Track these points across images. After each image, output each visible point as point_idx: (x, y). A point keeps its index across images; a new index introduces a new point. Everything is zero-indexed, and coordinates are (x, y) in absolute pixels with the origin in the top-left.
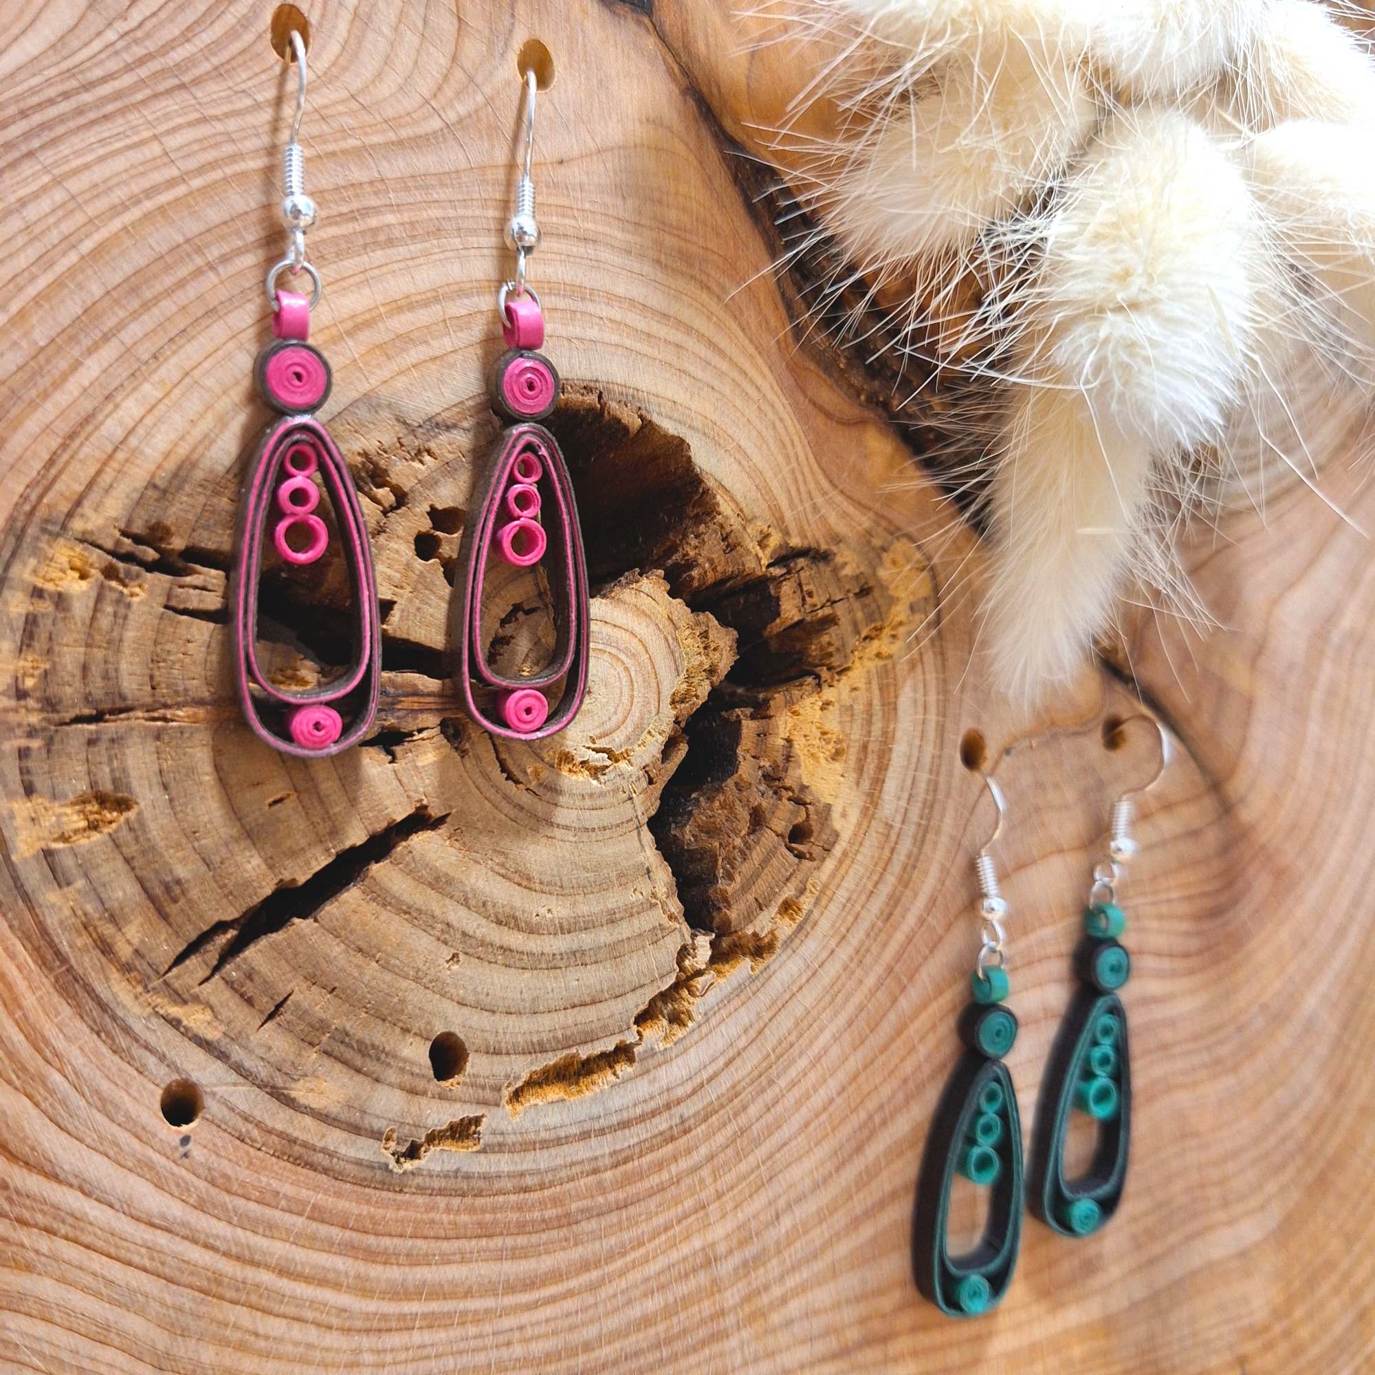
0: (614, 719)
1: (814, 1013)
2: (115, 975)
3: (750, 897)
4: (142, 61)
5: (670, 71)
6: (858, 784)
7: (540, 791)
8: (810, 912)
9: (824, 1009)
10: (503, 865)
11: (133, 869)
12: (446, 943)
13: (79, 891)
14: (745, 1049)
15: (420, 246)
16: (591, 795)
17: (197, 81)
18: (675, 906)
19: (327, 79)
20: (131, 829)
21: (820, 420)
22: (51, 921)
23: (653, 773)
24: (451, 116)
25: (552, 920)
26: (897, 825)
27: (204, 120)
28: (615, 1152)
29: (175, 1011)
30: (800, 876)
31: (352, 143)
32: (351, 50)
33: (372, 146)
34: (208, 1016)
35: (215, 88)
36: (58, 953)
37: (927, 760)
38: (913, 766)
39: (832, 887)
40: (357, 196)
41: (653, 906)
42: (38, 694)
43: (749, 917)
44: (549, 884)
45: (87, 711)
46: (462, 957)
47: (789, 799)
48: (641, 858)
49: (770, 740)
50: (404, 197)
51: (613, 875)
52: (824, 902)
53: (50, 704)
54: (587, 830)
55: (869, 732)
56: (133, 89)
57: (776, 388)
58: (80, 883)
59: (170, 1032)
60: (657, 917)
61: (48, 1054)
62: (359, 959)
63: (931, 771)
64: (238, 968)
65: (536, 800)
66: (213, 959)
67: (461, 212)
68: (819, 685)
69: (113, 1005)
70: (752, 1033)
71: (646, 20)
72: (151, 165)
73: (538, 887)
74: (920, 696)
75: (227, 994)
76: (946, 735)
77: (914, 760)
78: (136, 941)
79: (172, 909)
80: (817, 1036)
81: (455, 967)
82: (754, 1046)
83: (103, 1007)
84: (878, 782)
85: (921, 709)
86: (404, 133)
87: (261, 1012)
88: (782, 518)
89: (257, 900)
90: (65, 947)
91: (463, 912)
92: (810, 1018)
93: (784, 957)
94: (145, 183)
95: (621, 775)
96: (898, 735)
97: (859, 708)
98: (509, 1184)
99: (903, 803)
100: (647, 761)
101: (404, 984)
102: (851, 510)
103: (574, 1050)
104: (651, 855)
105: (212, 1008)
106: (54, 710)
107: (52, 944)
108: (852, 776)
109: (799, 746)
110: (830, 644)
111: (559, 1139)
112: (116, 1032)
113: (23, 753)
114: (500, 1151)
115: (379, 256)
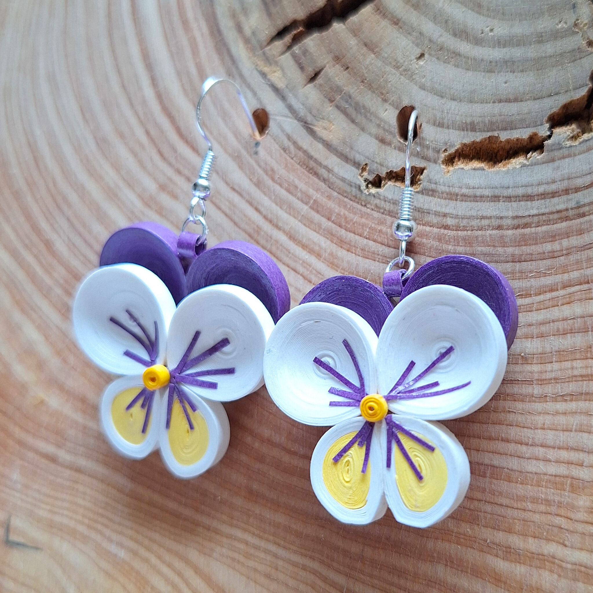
2: (241, 44)
12: (418, 46)
22: (219, 13)
25: (493, 36)
28: (517, 217)
29: (265, 69)
34: (280, 75)
36: (219, 30)
46: (426, 57)
59: (261, 81)
60: (577, 42)
62: (364, 51)
64: (300, 49)
66: (288, 42)
69: (238, 61)
73: (486, 13)
75: (291, 63)
78: (254, 27)
79: (274, 11)
81: (421, 63)
83: (234, 61)
87: (307, 76)
89: (315, 10)
90: (222, 27)
91: (431, 26)
98: (435, 220)
101: (388, 70)
103: (496, 134)
105: (283, 70)
107: (217, 25)
111: (475, 196)
112: (237, 76)
114: (432, 195)
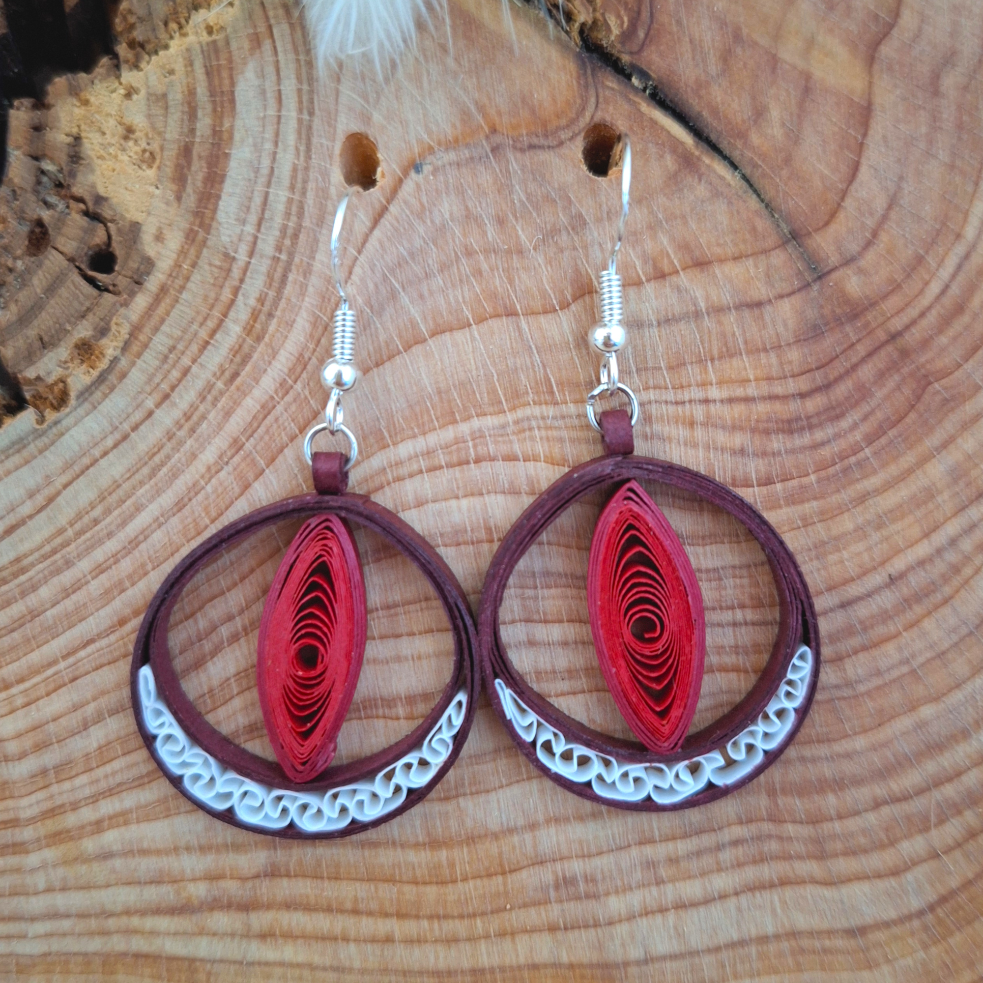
1: (126, 486)
3: (32, 332)
6: (179, 198)
8: (115, 361)
9: (142, 483)
14: (31, 517)
26: (242, 256)
30: (100, 312)
37: (284, 170)
38: (262, 180)
39: (147, 330)
43: (30, 357)
47: (86, 213)
49: (50, 135)
52: (135, 348)
55: (192, 131)
63: (292, 188)
68: (118, 67)
70: (40, 499)
74: (270, 85)
76: (315, 140)
77: (265, 171)
80: (132, 517)
82: (43, 515)
84: (210, 198)
85: (272, 102)
92: (120, 492)
93: (81, 411)
96: (237, 136)
97: (177, 96)
99: (250, 229)
108: (170, 188)
109: (92, 145)
110: (131, 12)
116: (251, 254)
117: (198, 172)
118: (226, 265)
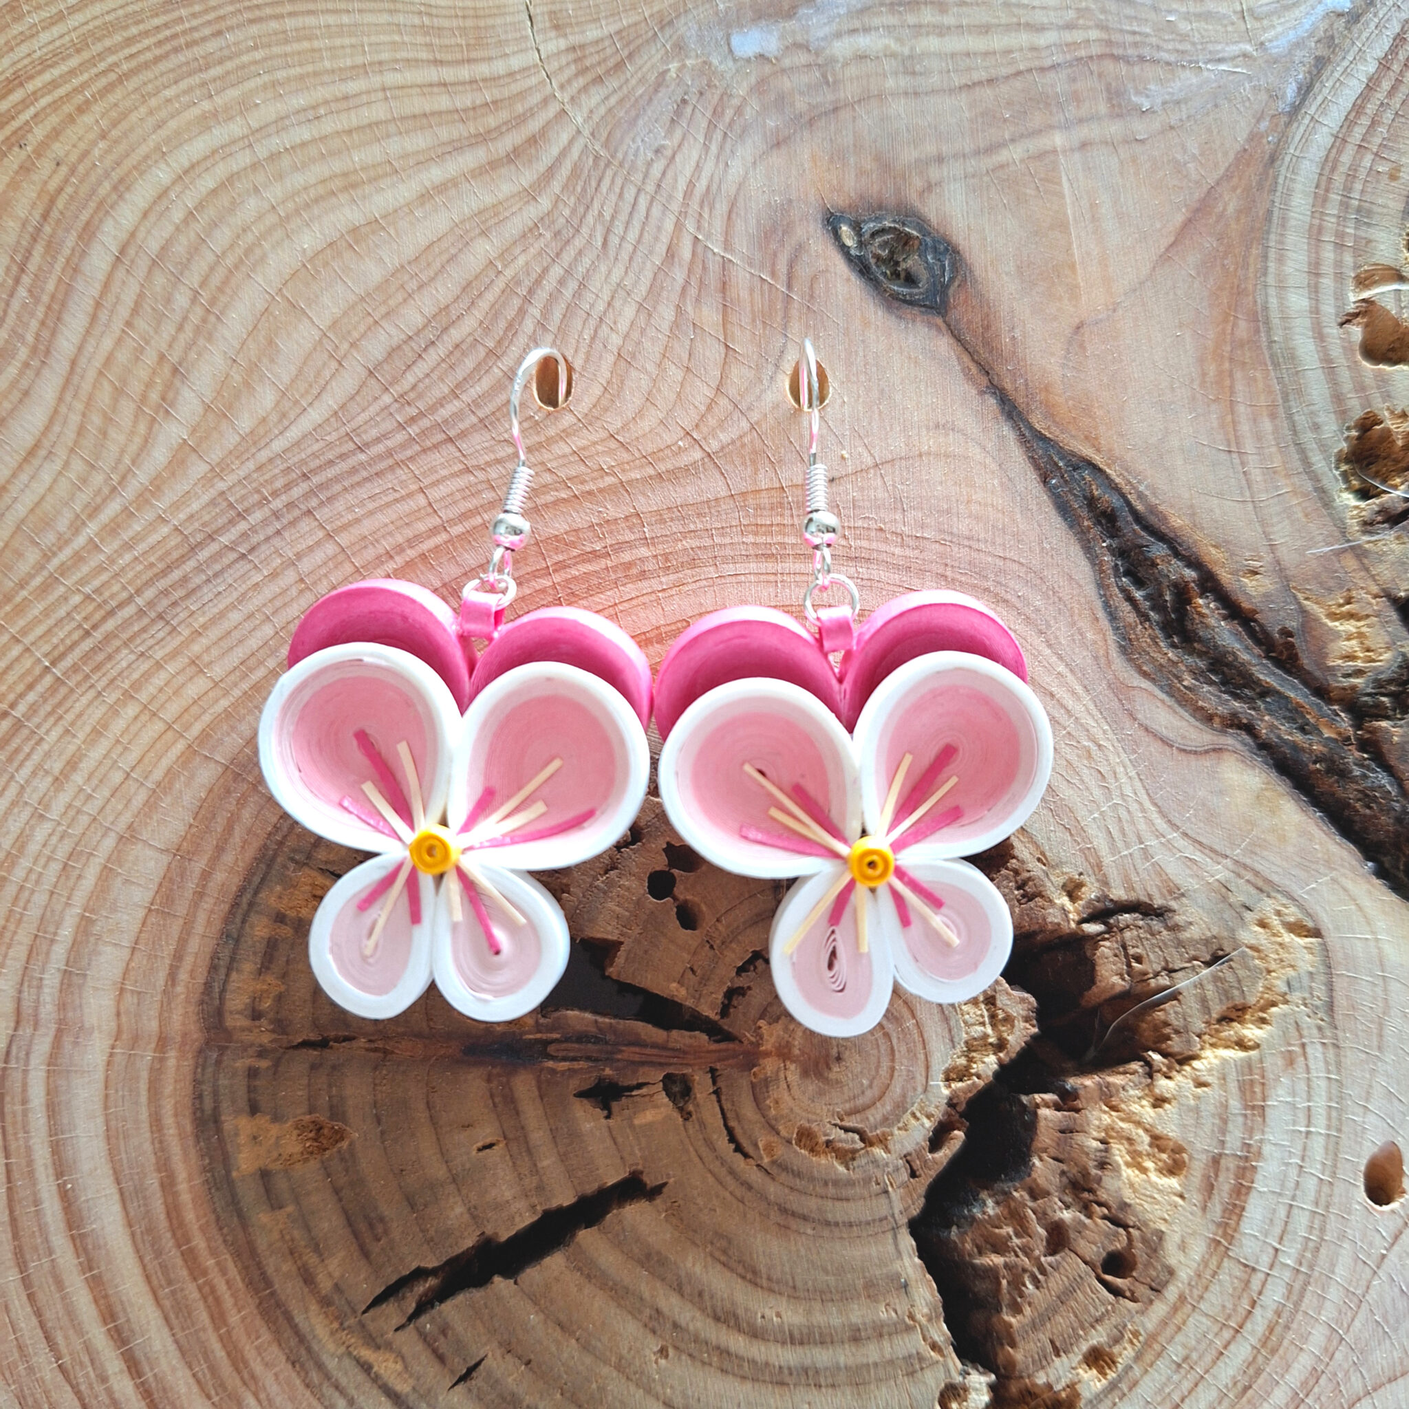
0: (869, 1094)
2: (314, 1307)
3: (1044, 1338)
4: (413, 420)
5: (966, 371)
6: (1204, 1209)
7: (774, 1170)
8: (1128, 1368)
10: (725, 1252)
11: (340, 1200)
12: (654, 1332)
13: (289, 1215)
15: (672, 577)
16: (836, 1183)
17: (463, 434)
18: (941, 1332)
19: (588, 421)
20: (342, 1159)
21: (1155, 747)
22: (262, 1243)
23: (917, 1164)
24: (714, 445)
25: (781, 1326)
26: (1262, 1268)
27: (468, 470)
29: (367, 1354)
30: (1115, 1320)
31: (610, 480)
32: (614, 392)
33: (630, 482)
34: (399, 1367)
35: (478, 440)
36: (263, 1274)
37: (1311, 1185)
38: (1288, 1193)
39: (1162, 1339)
40: (611, 532)
41: (909, 1329)
42: (271, 1015)
43: (1042, 1362)
44: (778, 1282)
45: (313, 1037)
46: (671, 1352)
47: (1105, 1217)
48: (897, 1266)
49: (1079, 1138)
50: (659, 530)
51: (860, 1283)
52: (1149, 1357)
53: (281, 1026)
54: (828, 1223)
55: (1223, 1142)
56: (403, 446)
57: (1095, 712)
58: (290, 1208)
59: (361, 1377)
60: (914, 1343)
61: (246, 1376)
62: (558, 1334)
63: (1316, 1202)
64: (432, 1321)
65: (767, 1180)
66: (411, 1306)
67: (717, 540)
68: (1150, 1075)
69: (310, 1337)
71: (939, 321)
72: (415, 515)
73: (765, 1283)
74: (1300, 1101)
75: (420, 1347)
76: (1341, 1156)
77: (1291, 1184)
78: (337, 1274)
79: (375, 1248)
81: (663, 1362)
83: (302, 1339)
84: (1235, 1210)
85: (1301, 1118)
86: (662, 467)
87: (452, 1372)
88: (1099, 866)
89: (458, 1250)
90: (270, 1270)
91: (675, 1300)
94: (409, 533)
95: (875, 1162)
96: (1267, 1150)
97: (1208, 1109)
99: (1272, 1241)
100: (909, 1147)
101: (605, 1370)
102: (1198, 856)
104: (910, 1265)
105: (403, 1358)
106: (284, 1033)
107: (259, 1265)
108: (1196, 1198)
109: (1119, 1154)
110: (1166, 1024)
112: (310, 1365)
113: (252, 1073)
115: (630, 590)
116: (1271, 1267)
117: (1225, 1183)
118: (1245, 1277)
